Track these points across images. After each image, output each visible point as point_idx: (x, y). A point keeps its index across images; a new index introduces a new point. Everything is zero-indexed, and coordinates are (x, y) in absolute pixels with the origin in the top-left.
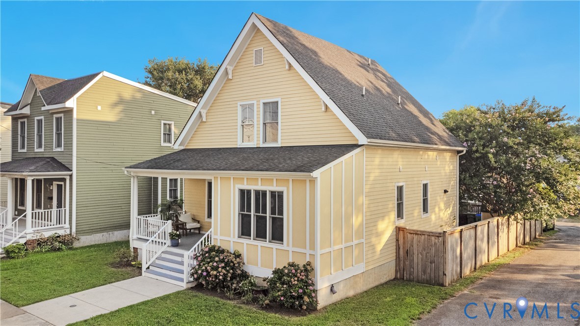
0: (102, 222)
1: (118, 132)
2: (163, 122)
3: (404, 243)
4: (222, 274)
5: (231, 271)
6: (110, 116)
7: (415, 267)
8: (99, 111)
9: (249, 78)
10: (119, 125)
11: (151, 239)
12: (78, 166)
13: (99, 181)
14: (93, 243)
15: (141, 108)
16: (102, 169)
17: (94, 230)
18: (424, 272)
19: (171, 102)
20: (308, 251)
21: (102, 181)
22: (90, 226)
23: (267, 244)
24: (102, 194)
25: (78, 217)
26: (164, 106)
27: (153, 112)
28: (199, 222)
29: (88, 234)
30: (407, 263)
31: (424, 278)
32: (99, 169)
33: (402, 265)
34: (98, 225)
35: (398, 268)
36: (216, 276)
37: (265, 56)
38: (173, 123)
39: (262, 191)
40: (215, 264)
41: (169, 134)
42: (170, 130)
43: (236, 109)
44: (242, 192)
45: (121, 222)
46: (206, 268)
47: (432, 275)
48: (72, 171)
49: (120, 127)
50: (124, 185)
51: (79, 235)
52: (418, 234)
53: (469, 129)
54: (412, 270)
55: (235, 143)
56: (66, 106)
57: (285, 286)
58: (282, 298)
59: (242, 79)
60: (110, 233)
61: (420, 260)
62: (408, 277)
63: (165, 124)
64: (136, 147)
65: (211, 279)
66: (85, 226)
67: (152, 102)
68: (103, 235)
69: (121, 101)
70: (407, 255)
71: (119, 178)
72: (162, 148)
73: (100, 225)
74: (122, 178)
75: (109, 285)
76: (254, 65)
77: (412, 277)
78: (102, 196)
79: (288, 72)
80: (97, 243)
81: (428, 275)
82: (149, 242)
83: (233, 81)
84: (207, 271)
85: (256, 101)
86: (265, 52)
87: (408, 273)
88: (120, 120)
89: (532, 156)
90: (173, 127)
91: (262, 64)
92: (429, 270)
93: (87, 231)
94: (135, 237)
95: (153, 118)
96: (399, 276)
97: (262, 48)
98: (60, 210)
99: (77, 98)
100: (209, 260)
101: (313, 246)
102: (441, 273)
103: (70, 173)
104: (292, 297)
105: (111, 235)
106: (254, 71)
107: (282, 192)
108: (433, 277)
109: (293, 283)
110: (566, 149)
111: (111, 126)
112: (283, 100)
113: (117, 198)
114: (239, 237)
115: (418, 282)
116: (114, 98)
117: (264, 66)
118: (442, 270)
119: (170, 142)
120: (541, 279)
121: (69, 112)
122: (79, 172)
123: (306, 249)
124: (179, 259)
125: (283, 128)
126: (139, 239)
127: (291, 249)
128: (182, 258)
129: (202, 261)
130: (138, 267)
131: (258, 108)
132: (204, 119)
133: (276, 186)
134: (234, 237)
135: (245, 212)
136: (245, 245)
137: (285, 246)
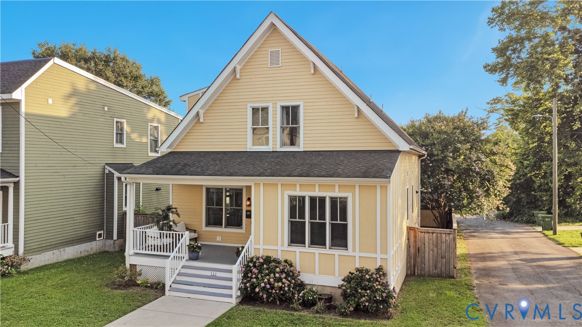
0: (53, 237)
1: (71, 130)
2: (115, 120)
3: (415, 241)
4: (286, 285)
5: (293, 281)
6: (62, 110)
7: (427, 263)
8: (50, 105)
9: (263, 79)
10: (71, 122)
11: (172, 255)
12: (27, 171)
13: (49, 189)
14: (43, 264)
15: (94, 103)
16: (53, 174)
17: (44, 248)
18: (436, 267)
19: (122, 97)
20: (379, 256)
21: (53, 189)
22: (39, 243)
23: (327, 251)
24: (53, 204)
25: (26, 233)
26: (117, 101)
27: (106, 108)
28: (195, 231)
29: (37, 253)
30: (419, 260)
31: (435, 273)
32: (51, 174)
33: (412, 262)
34: (49, 241)
35: (409, 265)
36: (281, 288)
37: (283, 58)
38: (125, 121)
39: (319, 197)
40: (277, 275)
41: (121, 134)
42: (122, 130)
43: (245, 110)
44: (292, 199)
45: (73, 236)
46: (269, 280)
47: (443, 269)
48: (18, 177)
49: (72, 125)
50: (77, 193)
51: (28, 255)
52: (429, 233)
53: (425, 136)
54: (423, 266)
55: (245, 146)
56: (13, 97)
57: (368, 291)
58: (367, 304)
59: (253, 80)
60: (62, 249)
61: (431, 256)
62: (419, 272)
63: (117, 122)
64: (88, 148)
65: (274, 291)
66: (35, 244)
67: (105, 97)
68: (54, 253)
69: (74, 93)
70: (419, 253)
71: (71, 185)
72: (114, 149)
73: (50, 241)
74: (75, 185)
75: (139, 309)
76: (269, 66)
77: (423, 272)
78: (53, 207)
79: (312, 76)
80: (47, 264)
81: (439, 270)
82: (170, 258)
83: (240, 81)
84: (269, 283)
85: (271, 104)
86: (283, 54)
87: (420, 269)
88: (73, 116)
89: (478, 160)
90: (125, 126)
91: (280, 65)
92: (440, 264)
93: (36, 250)
94: (132, 252)
95: (106, 115)
96: (409, 272)
97: (280, 50)
98: (5, 226)
99: (25, 89)
100: (267, 271)
101: (385, 250)
102: (452, 267)
103: (16, 179)
104: (377, 302)
105: (62, 252)
106: (269, 72)
107: (346, 198)
108: (444, 271)
109: (377, 287)
110: (494, 154)
111: (63, 124)
112: (306, 104)
113: (69, 208)
114: (289, 245)
115: (429, 276)
116: (67, 89)
117: (282, 68)
118: (453, 263)
119: (121, 143)
120: (505, 265)
121: (17, 103)
122: (27, 178)
123: (376, 253)
124: (208, 273)
125: (306, 132)
126: (137, 254)
127: (357, 254)
128: (213, 272)
129: (259, 273)
130: (147, 287)
131: (275, 111)
132: (201, 120)
133: (339, 192)
134: (282, 245)
135: (296, 219)
136: (298, 254)
137: (350, 251)
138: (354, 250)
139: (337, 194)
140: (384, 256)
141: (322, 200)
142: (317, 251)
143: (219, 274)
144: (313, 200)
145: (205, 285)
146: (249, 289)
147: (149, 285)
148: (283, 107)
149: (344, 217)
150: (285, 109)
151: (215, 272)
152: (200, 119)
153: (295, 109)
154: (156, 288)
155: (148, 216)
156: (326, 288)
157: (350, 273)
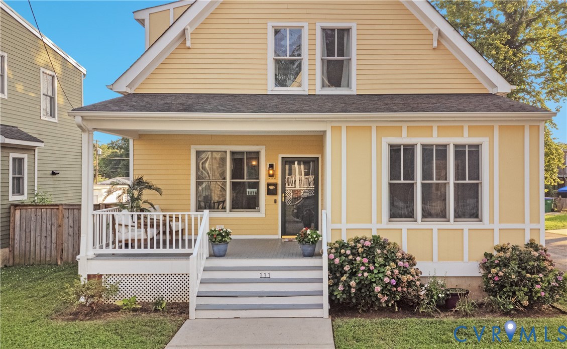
4: (416, 277)
20: (528, 226)
23: (452, 224)
36: (409, 283)
38: (5, 55)
39: (437, 146)
40: (401, 264)
43: (262, 32)
44: (394, 150)
57: (541, 275)
85: (307, 24)
90: (5, 64)
101: (536, 218)
107: (479, 145)
109: (550, 268)
112: (360, 27)
123: (524, 223)
124: (256, 275)
125: (361, 67)
126: (99, 256)
127: (497, 226)
128: (263, 273)
129: (369, 262)
130: (135, 310)
131: (312, 35)
132: (188, 44)
133: (469, 136)
134: (379, 221)
135: (400, 180)
136: (405, 232)
137: (486, 223)
138: (492, 221)
139: (466, 139)
140: (535, 226)
141: (442, 151)
142: (435, 225)
143: (274, 275)
144: (427, 150)
145: (261, 295)
146: (353, 290)
147: (138, 306)
148: (324, 30)
149: (476, 173)
150: (328, 33)
151: (267, 273)
152: (187, 42)
153: (344, 32)
154: (156, 310)
155: (60, 207)
156: (449, 280)
157: (486, 255)
